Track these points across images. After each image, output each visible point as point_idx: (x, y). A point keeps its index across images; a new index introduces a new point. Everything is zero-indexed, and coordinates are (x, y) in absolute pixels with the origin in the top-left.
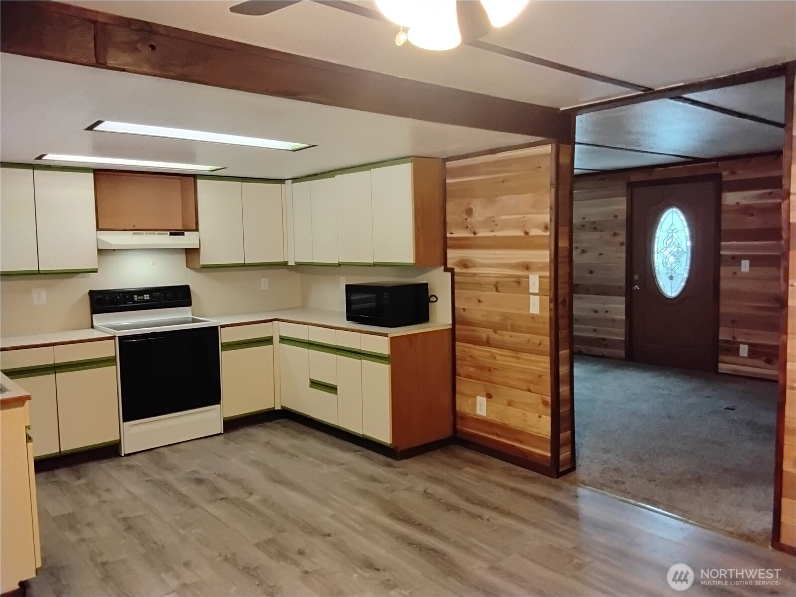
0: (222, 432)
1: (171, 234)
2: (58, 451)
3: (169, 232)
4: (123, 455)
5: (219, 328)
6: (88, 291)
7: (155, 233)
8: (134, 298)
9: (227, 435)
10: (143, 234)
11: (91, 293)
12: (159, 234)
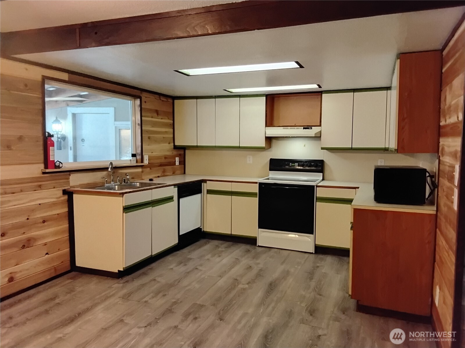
0: (314, 253)
1: (304, 128)
2: (230, 233)
3: (303, 127)
4: (257, 245)
5: (315, 187)
6: (269, 159)
7: (295, 128)
8: (290, 164)
9: (316, 255)
10: (288, 128)
11: (271, 160)
12: (290, 128)
